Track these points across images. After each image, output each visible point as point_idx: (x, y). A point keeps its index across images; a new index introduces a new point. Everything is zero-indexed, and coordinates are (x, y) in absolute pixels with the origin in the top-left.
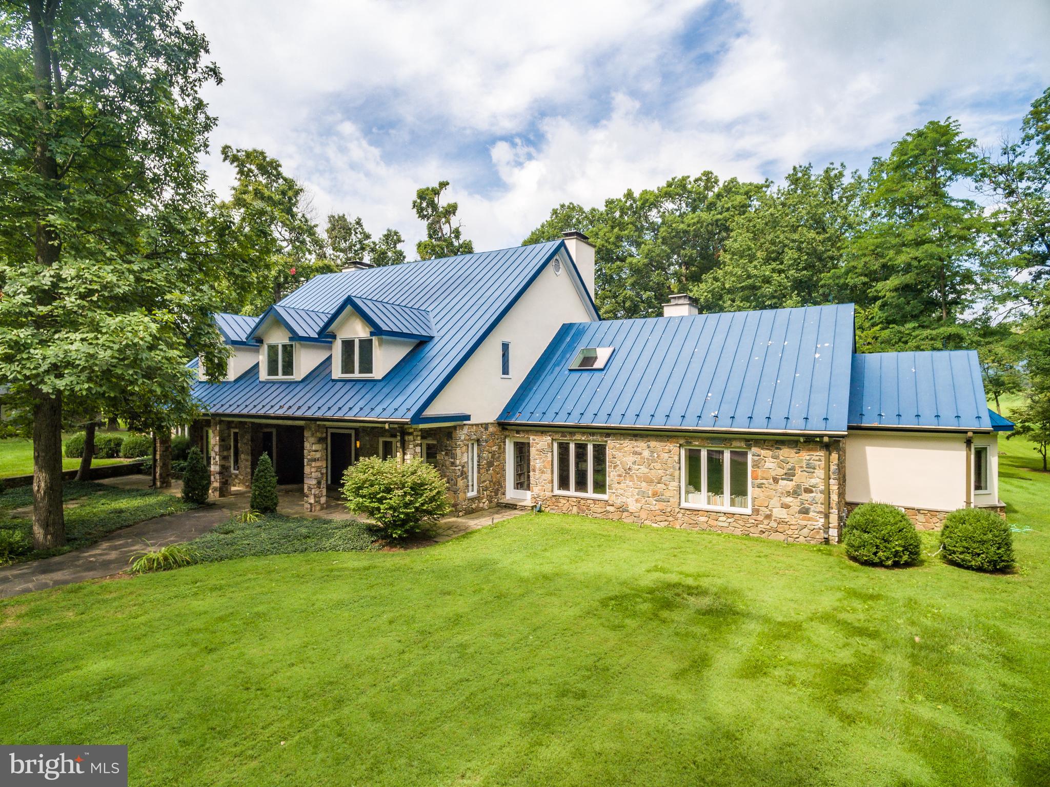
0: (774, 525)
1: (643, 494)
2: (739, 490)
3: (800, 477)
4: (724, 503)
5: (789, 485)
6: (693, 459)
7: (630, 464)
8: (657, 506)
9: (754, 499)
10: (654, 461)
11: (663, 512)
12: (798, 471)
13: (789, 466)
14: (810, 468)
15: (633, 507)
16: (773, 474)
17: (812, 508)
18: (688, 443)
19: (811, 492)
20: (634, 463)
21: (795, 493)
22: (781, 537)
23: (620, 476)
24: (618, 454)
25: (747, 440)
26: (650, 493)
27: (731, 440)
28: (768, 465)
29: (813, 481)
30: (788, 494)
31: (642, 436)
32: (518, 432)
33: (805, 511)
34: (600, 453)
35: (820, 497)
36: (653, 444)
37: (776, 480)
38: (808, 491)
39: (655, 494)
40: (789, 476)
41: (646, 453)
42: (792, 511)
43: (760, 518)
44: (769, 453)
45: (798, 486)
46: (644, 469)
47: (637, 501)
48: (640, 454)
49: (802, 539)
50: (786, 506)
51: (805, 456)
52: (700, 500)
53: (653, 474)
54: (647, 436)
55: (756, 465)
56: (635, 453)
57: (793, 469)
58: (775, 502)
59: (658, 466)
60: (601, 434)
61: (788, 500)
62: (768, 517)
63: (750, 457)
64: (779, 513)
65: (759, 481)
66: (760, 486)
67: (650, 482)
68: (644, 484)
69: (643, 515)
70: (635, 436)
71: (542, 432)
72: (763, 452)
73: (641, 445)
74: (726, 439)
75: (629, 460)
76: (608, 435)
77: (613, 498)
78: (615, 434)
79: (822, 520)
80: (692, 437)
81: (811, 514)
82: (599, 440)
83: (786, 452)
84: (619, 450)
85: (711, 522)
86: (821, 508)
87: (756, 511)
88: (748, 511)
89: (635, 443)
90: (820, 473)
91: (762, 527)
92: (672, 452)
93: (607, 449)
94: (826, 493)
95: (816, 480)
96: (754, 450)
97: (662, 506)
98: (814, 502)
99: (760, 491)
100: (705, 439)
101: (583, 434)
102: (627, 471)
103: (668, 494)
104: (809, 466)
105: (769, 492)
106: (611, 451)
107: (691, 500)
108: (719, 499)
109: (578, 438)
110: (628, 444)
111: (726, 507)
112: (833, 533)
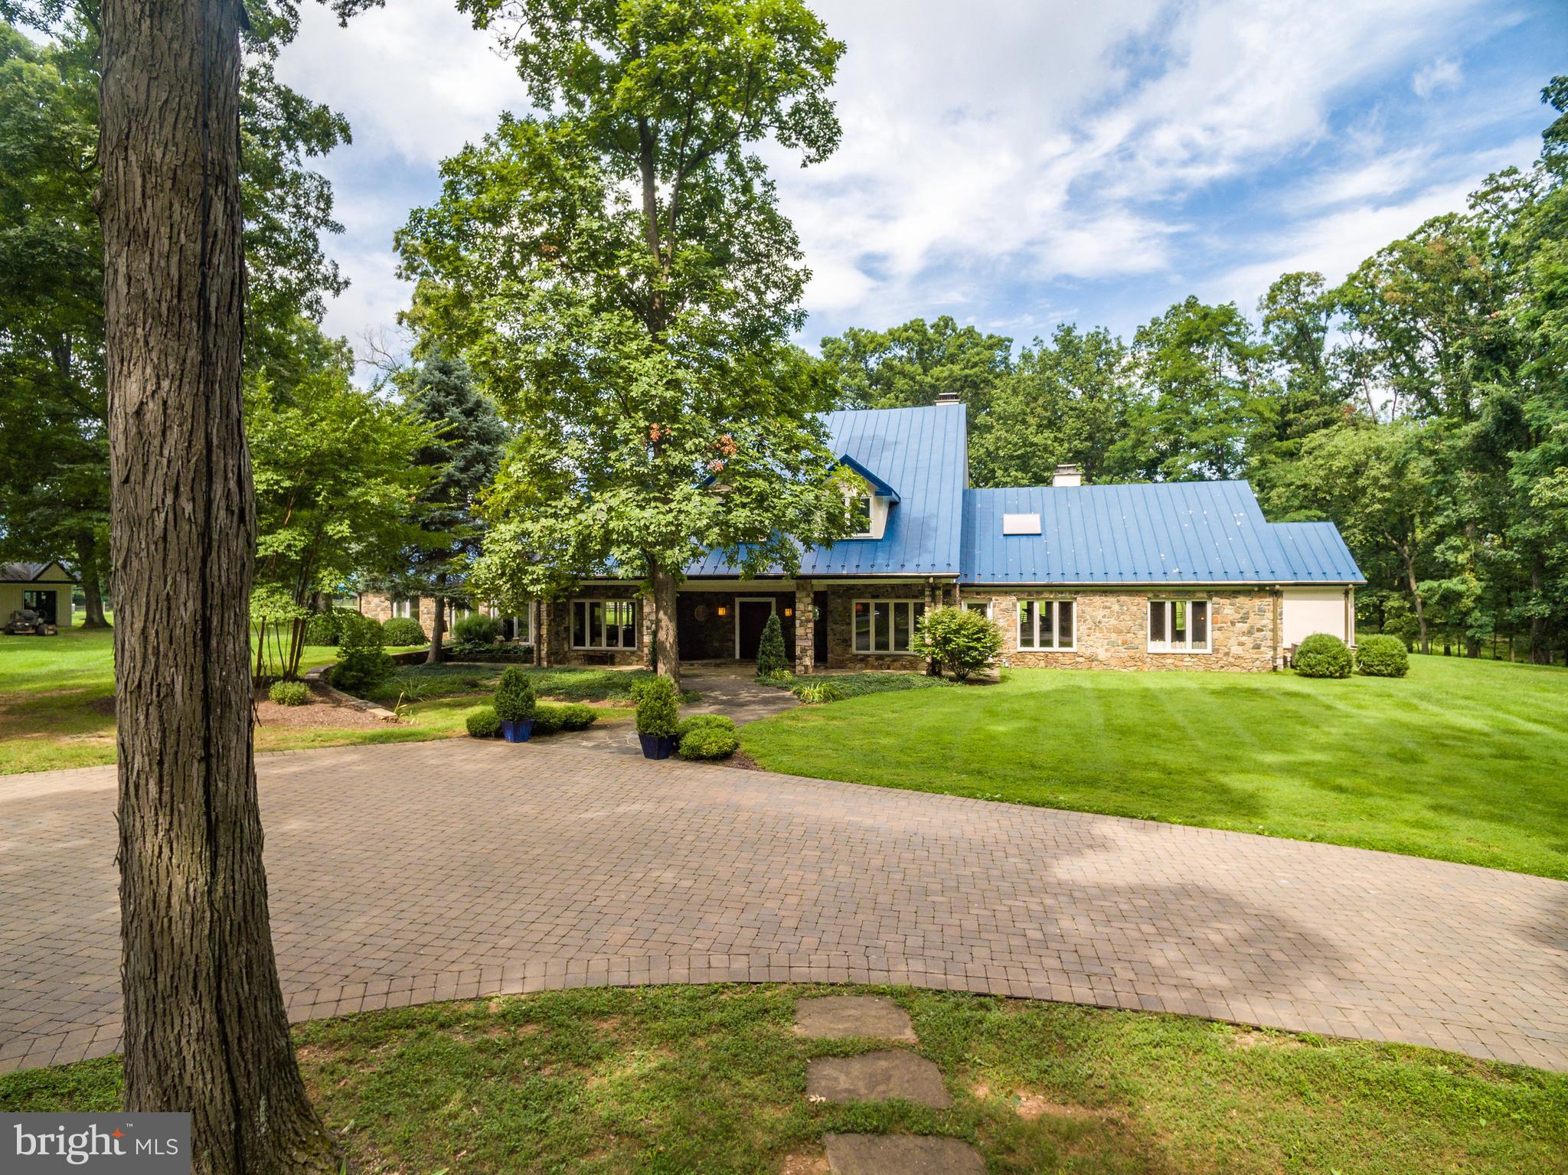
0: (1232, 660)
1: (1113, 644)
2: (1199, 635)
3: (1254, 620)
4: (1188, 646)
5: (1244, 627)
6: (1157, 609)
7: (1100, 618)
8: (1124, 653)
9: (1214, 641)
10: (1123, 613)
11: (1132, 658)
12: (1252, 615)
13: (1244, 611)
14: (1262, 611)
15: (1102, 655)
16: (1231, 618)
17: (1263, 644)
18: (1156, 596)
19: (1262, 631)
20: (1104, 617)
21: (1250, 633)
22: (1238, 669)
23: (1090, 628)
24: (1088, 609)
25: (1209, 592)
26: (1120, 642)
27: (1194, 592)
28: (1226, 611)
29: (1264, 622)
30: (1243, 634)
31: (1112, 592)
32: (978, 593)
33: (1257, 647)
34: (1066, 608)
35: (1270, 635)
36: (1123, 598)
37: (1233, 623)
38: (1260, 630)
39: (1124, 643)
40: (1244, 619)
41: (1116, 607)
42: (1246, 647)
43: (1220, 656)
44: (1228, 601)
45: (1252, 627)
46: (1113, 621)
47: (1107, 650)
48: (1110, 608)
49: (1256, 671)
50: (1241, 644)
51: (1257, 602)
52: (1166, 646)
53: (1123, 626)
54: (1116, 591)
55: (1216, 612)
56: (1105, 607)
57: (1247, 613)
58: (1233, 641)
59: (1127, 617)
60: (1070, 592)
61: (1244, 639)
62: (1227, 654)
63: (1209, 607)
64: (1236, 650)
65: (1220, 625)
66: (1221, 629)
67: (1119, 632)
68: (1114, 635)
69: (1113, 662)
70: (1104, 592)
71: (1006, 593)
72: (1222, 601)
73: (1111, 600)
74: (1188, 592)
75: (1099, 614)
76: (1077, 592)
77: (1083, 649)
78: (1083, 591)
79: (1272, 654)
80: (1157, 591)
81: (1262, 649)
82: (1066, 597)
83: (1242, 600)
84: (1089, 605)
85: (1177, 663)
86: (1270, 643)
87: (1215, 650)
88: (1209, 650)
89: (1104, 598)
90: (1270, 615)
91: (1221, 663)
92: (1142, 606)
93: (1075, 605)
94: (1274, 630)
95: (1267, 621)
96: (1215, 599)
97: (1131, 652)
98: (1265, 639)
99: (1217, 633)
100: (1169, 592)
101: (1051, 592)
102: (1097, 624)
103: (1137, 642)
104: (1260, 610)
105: (1227, 634)
106: (1082, 607)
107: (1156, 647)
108: (1180, 643)
109: (1046, 596)
110: (1098, 600)
111: (1189, 650)
112: (1280, 662)
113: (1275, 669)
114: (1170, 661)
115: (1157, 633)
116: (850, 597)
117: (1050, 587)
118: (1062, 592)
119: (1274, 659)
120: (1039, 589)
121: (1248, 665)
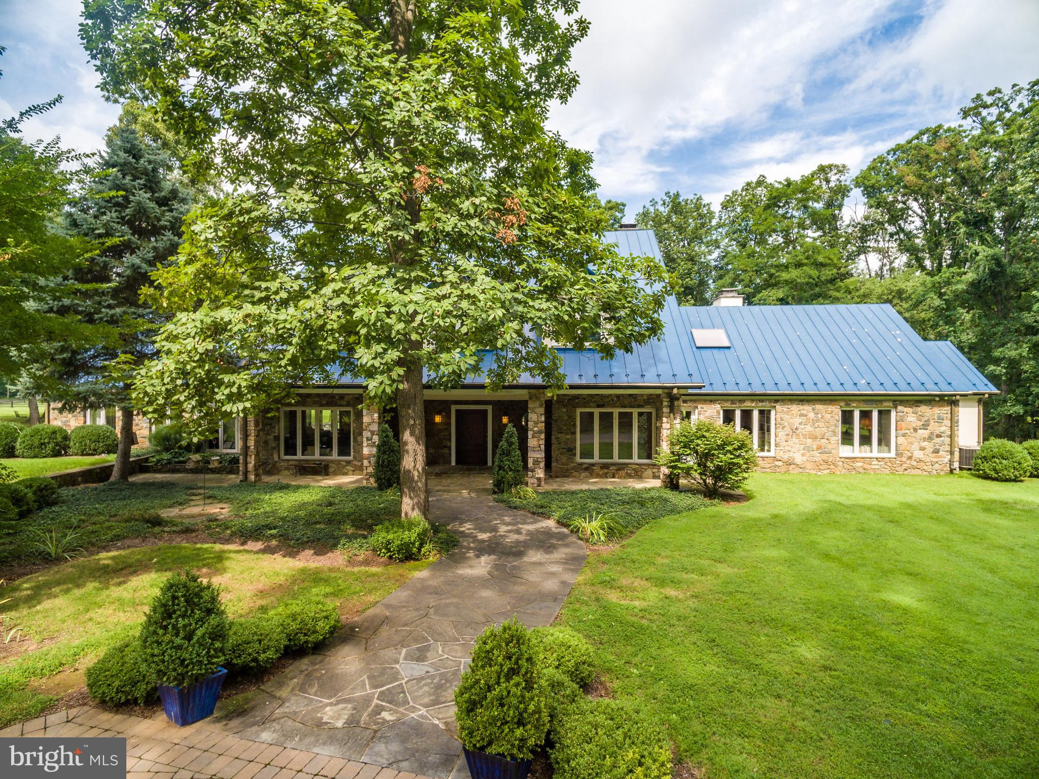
0: (914, 463)
1: (808, 449)
2: (884, 440)
3: (934, 427)
4: (874, 451)
5: (925, 433)
6: (847, 417)
7: (797, 425)
8: (818, 457)
9: (897, 446)
10: (818, 421)
11: (826, 462)
12: (932, 422)
13: (926, 418)
14: (940, 419)
15: (799, 459)
16: (914, 425)
17: (942, 448)
18: (846, 405)
19: (941, 436)
20: (801, 424)
21: (930, 438)
22: (919, 472)
23: (788, 435)
24: (785, 417)
25: (894, 401)
26: (815, 447)
27: (881, 401)
28: (909, 419)
29: (943, 429)
30: (924, 440)
31: (808, 401)
32: (684, 402)
33: (936, 451)
34: (765, 415)
35: (947, 440)
36: (819, 407)
37: (915, 430)
38: (939, 436)
39: (819, 448)
40: (925, 426)
41: (811, 415)
42: (927, 452)
43: (904, 459)
44: (910, 410)
45: (932, 433)
46: (809, 428)
47: (803, 455)
48: (806, 416)
49: (935, 472)
50: (922, 449)
51: (937, 411)
52: (856, 450)
53: (817, 432)
54: (812, 401)
55: (899, 419)
56: (801, 415)
57: (928, 421)
58: (916, 446)
59: (821, 424)
60: (770, 401)
61: (925, 444)
62: (910, 458)
63: (893, 414)
64: (918, 454)
65: (903, 432)
66: (904, 435)
67: (814, 438)
68: (809, 441)
69: (809, 466)
70: (802, 401)
71: (711, 401)
72: (906, 410)
73: (807, 409)
74: (877, 401)
75: (797, 421)
76: (777, 401)
77: (780, 453)
78: (783, 400)
79: (949, 457)
80: (850, 400)
81: (941, 453)
82: (765, 406)
83: (924, 409)
84: (787, 413)
85: (867, 466)
86: (948, 448)
87: (899, 454)
88: (893, 454)
89: (801, 407)
90: (948, 423)
91: (905, 466)
92: (834, 413)
93: (773, 413)
94: (951, 436)
95: (945, 428)
96: (900, 408)
97: (825, 457)
98: (943, 444)
99: (901, 440)
100: (859, 401)
101: (753, 401)
102: (794, 431)
103: (830, 447)
104: (939, 418)
105: (910, 440)
106: (780, 415)
107: (846, 451)
108: (867, 448)
109: (748, 405)
110: (795, 408)
111: (875, 454)
112: (956, 465)
113: (952, 471)
114: (859, 464)
115: (847, 438)
116: (575, 407)
117: (753, 396)
118: (762, 401)
119: (951, 462)
120: (741, 398)
121: (929, 468)
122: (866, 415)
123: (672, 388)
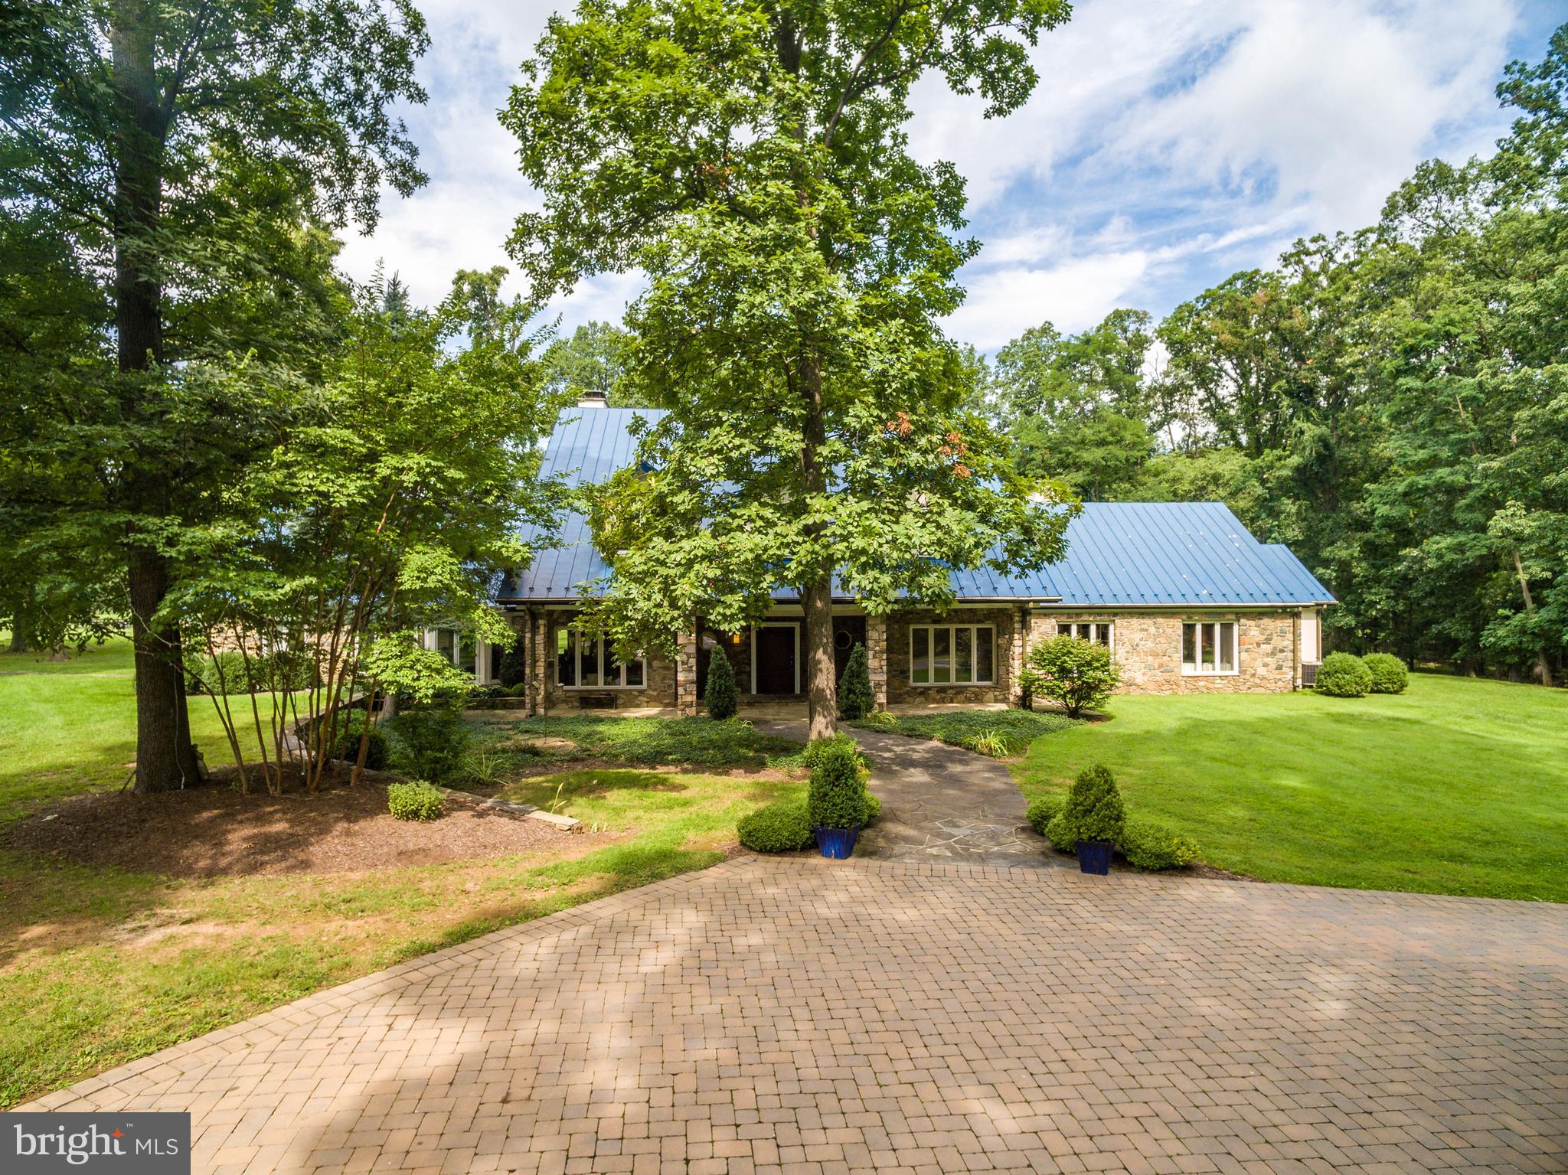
0: (1258, 681)
1: (1150, 667)
2: (1227, 657)
3: (1276, 642)
4: (1217, 669)
5: (1268, 648)
6: (1189, 629)
7: (1137, 641)
8: (1160, 676)
9: (1240, 662)
10: (1159, 636)
11: (1167, 681)
12: (1274, 636)
13: (1268, 632)
14: (1283, 633)
15: (1140, 679)
16: (1257, 640)
17: (1283, 665)
18: (1188, 618)
19: (1285, 651)
20: (1141, 639)
21: (1273, 654)
22: (1262, 690)
23: (1129, 652)
24: (1125, 632)
25: (1235, 613)
26: (1156, 665)
27: (1224, 614)
28: (1252, 633)
29: (1286, 643)
30: (1267, 655)
31: (1149, 615)
33: (1279, 668)
34: (1103, 631)
35: (1290, 655)
36: (1159, 620)
37: (1258, 645)
38: (1281, 651)
39: (1161, 666)
40: (1268, 641)
41: (1152, 630)
42: (1270, 668)
43: (1247, 677)
44: (1253, 623)
45: (1275, 648)
46: (1150, 644)
47: (1144, 674)
48: (1147, 630)
49: (1277, 690)
50: (1266, 665)
51: (1279, 624)
52: (1198, 668)
53: (1160, 649)
54: (1153, 614)
55: (1241, 634)
56: (1142, 630)
57: (1271, 634)
58: (1259, 662)
59: (1163, 640)
60: (1109, 614)
61: (1268, 660)
62: (1253, 675)
63: (1236, 628)
64: (1261, 671)
65: (1246, 647)
66: (1246, 651)
67: (1155, 655)
68: (1150, 658)
69: (1151, 686)
70: (1140, 614)
72: (1249, 623)
73: (1147, 622)
74: (1219, 614)
75: (1137, 636)
76: (1116, 615)
78: (1121, 614)
79: (1292, 673)
80: (1192, 613)
81: (1283, 669)
82: (1104, 620)
83: (1266, 622)
85: (1210, 685)
86: (1290, 664)
87: (1242, 671)
88: (1236, 672)
89: (1142, 621)
90: (1290, 636)
91: (1249, 684)
92: (1175, 628)
93: (1111, 628)
94: (1294, 651)
95: (1287, 643)
96: (1243, 621)
97: (1167, 676)
98: (1285, 659)
99: (1244, 655)
100: (1199, 614)
101: (1090, 614)
102: (1135, 647)
103: (1172, 665)
104: (1282, 631)
105: (1254, 655)
106: (1119, 629)
107: (1188, 669)
108: (1210, 665)
109: (1085, 619)
110: (1135, 622)
111: (1218, 672)
112: (1299, 682)
113: (1295, 688)
114: (1202, 683)
115: (1189, 657)
116: (907, 623)
117: (1091, 610)
118: (1100, 614)
119: (1294, 679)
120: (1078, 611)
121: (1272, 686)
122: (1208, 630)
123: (1028, 602)
